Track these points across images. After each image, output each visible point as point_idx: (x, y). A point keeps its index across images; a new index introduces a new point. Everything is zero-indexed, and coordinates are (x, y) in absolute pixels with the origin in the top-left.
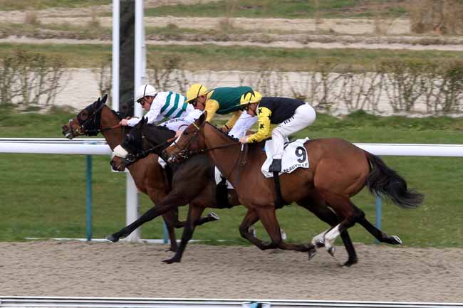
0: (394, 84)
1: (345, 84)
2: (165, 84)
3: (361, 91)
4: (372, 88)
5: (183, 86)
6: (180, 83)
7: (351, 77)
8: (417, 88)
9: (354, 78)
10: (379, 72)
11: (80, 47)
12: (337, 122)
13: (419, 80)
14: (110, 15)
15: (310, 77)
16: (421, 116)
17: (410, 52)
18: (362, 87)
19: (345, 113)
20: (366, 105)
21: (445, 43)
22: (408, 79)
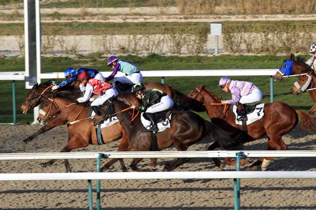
0: (170, 39)
1: (145, 40)
2: (53, 43)
3: (154, 44)
4: (159, 42)
5: (62, 43)
6: (60, 42)
7: (148, 36)
8: (182, 41)
9: (150, 37)
10: (163, 34)
11: (9, 25)
12: (142, 60)
13: (183, 37)
14: (23, 8)
15: (127, 37)
16: (184, 56)
17: (178, 23)
18: (154, 42)
19: (146, 55)
20: (156, 51)
21: (196, 18)
22: (177, 37)
